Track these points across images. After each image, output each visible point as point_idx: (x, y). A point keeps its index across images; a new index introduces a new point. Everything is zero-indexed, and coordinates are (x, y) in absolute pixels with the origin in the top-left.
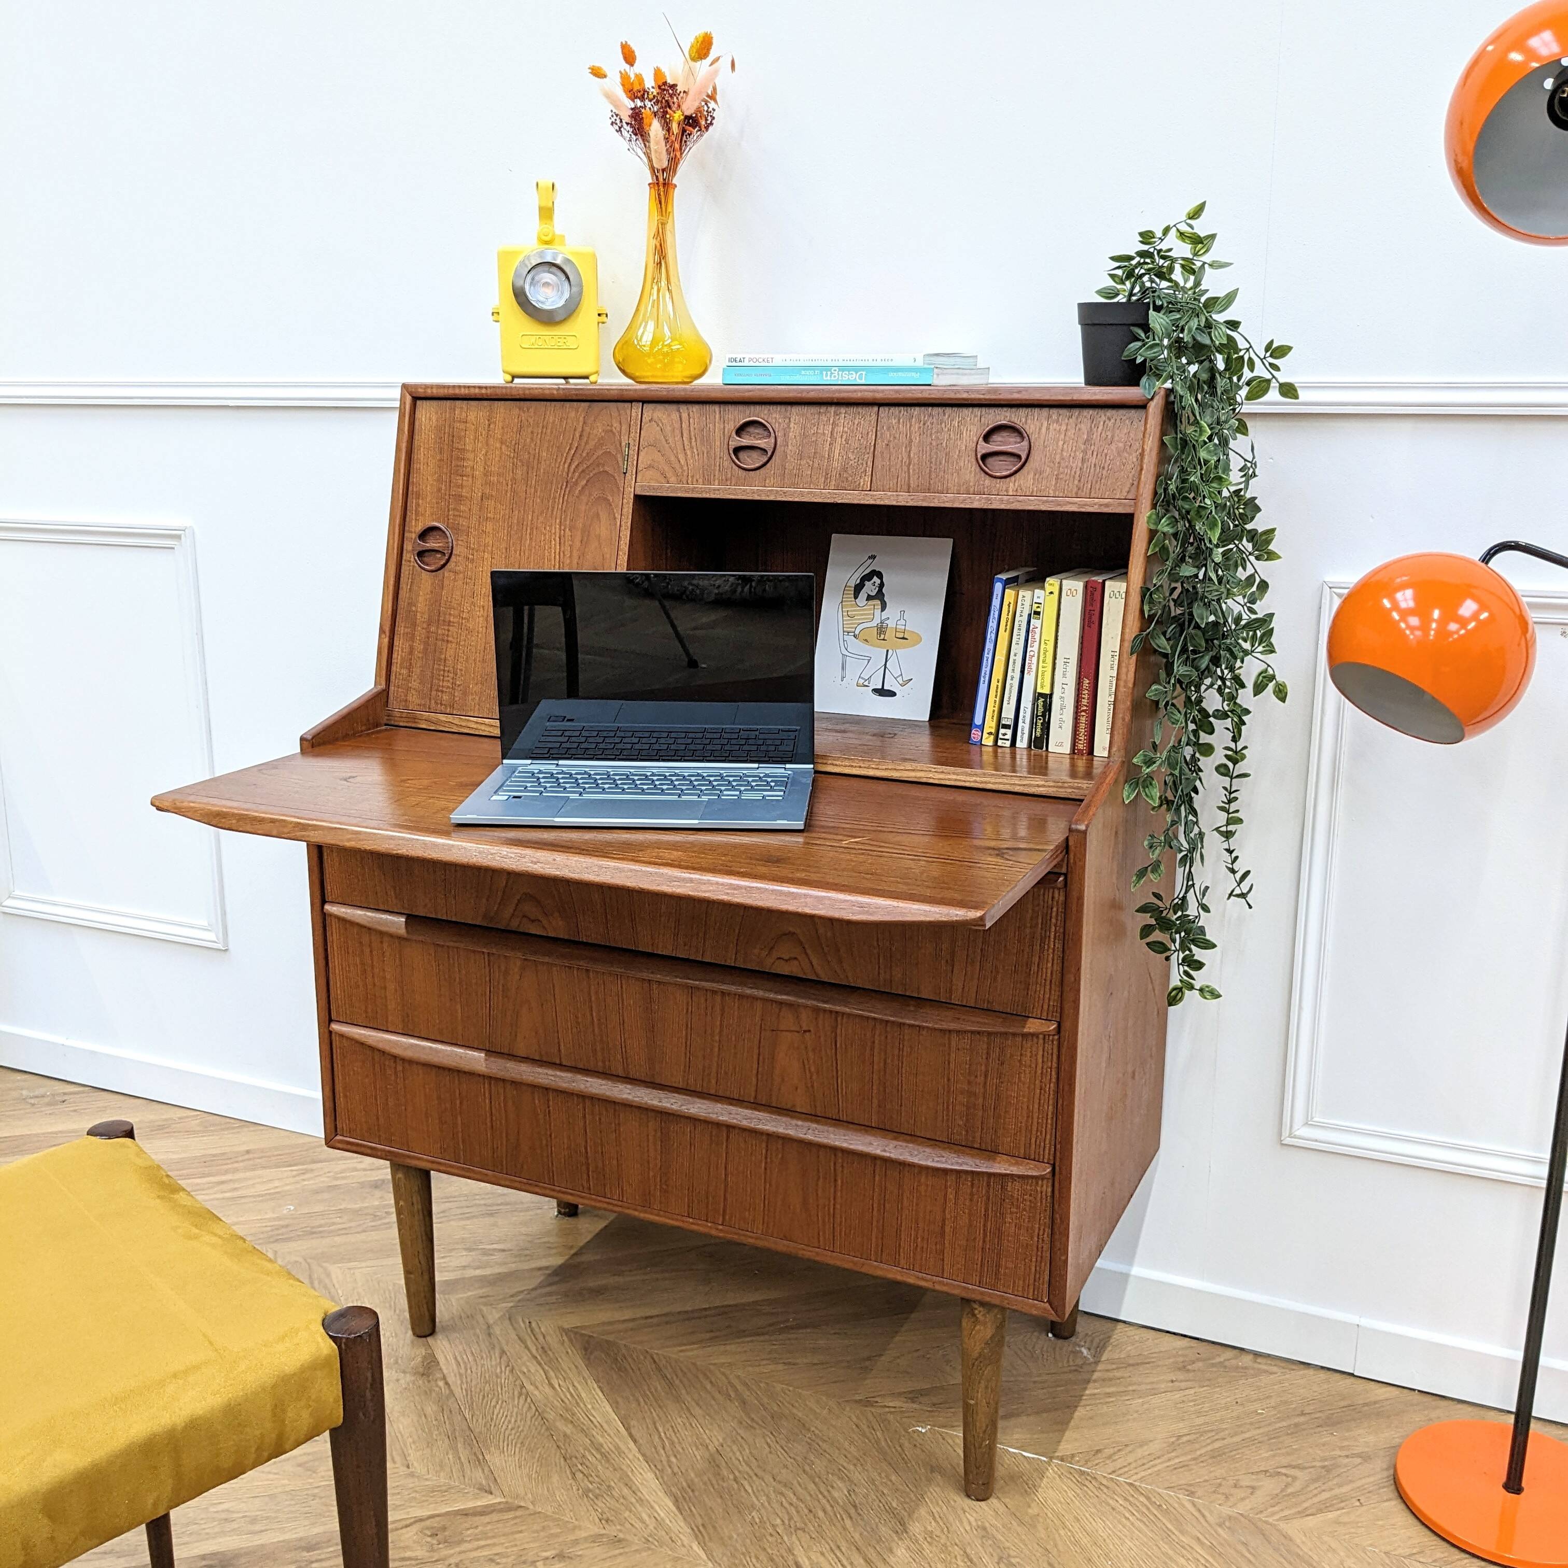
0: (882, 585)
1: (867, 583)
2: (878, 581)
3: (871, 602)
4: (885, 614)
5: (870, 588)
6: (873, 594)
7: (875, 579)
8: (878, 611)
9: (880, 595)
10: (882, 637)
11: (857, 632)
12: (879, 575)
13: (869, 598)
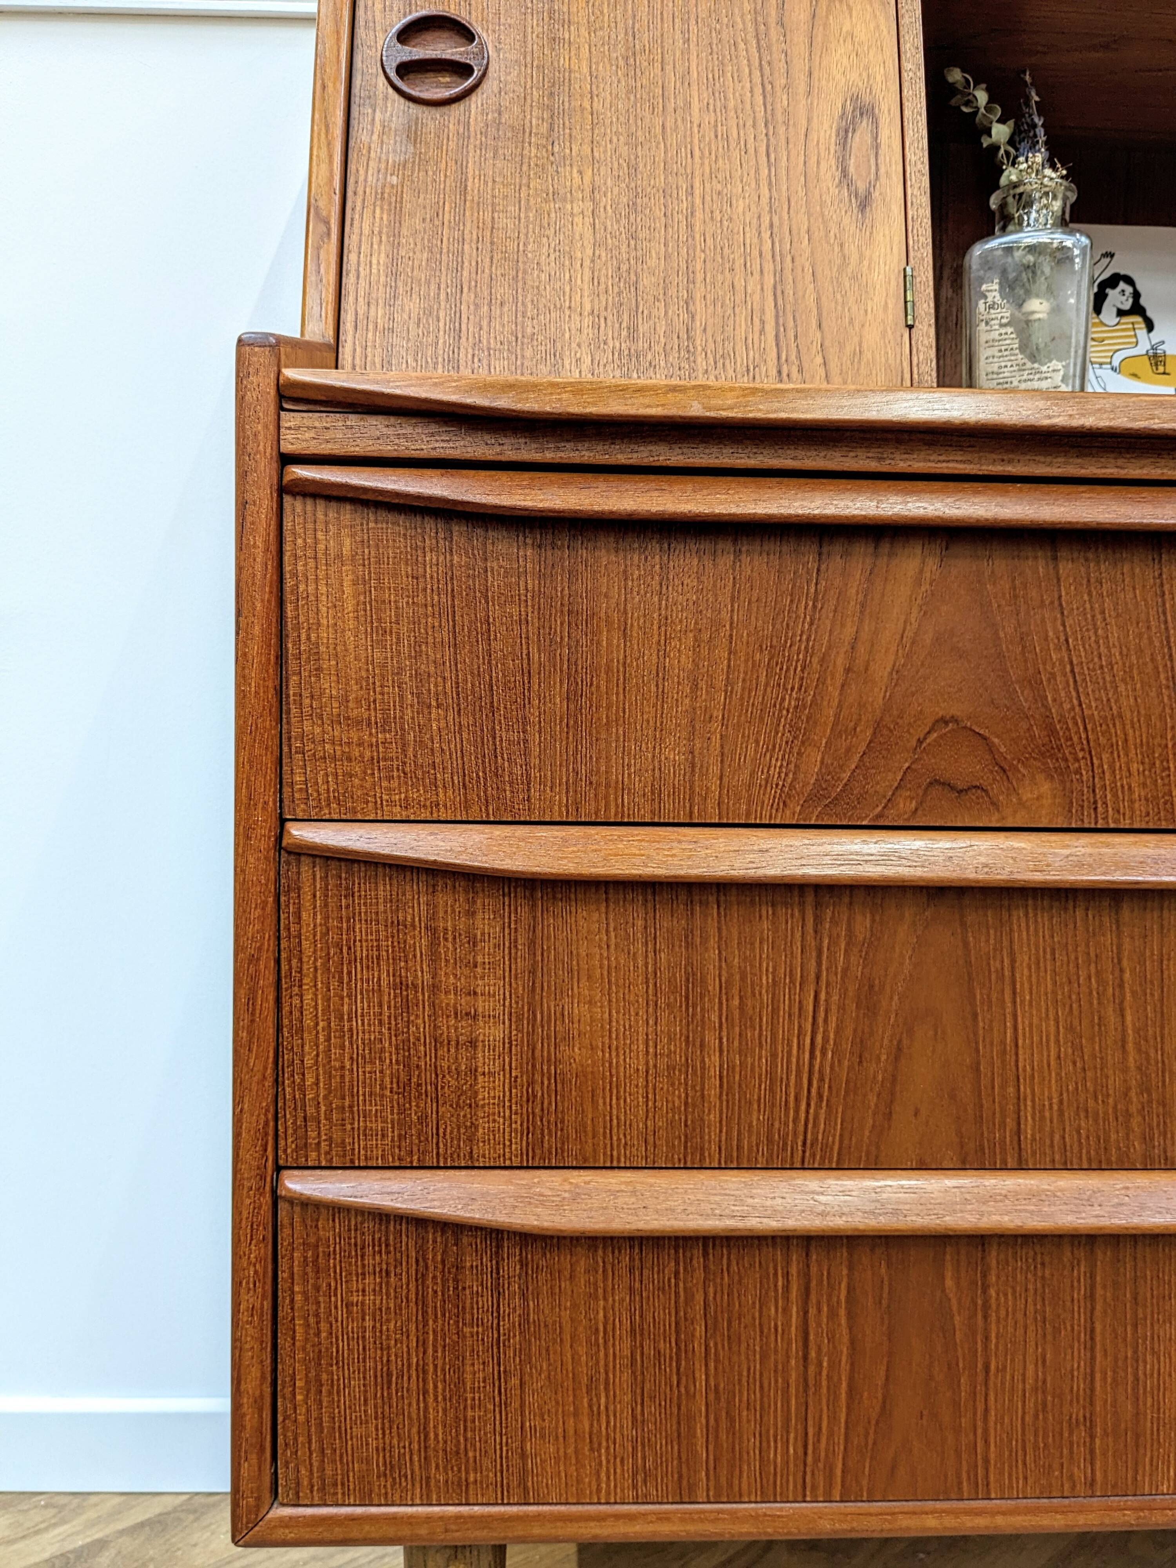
0: (1136, 295)
1: (1108, 291)
2: (1129, 290)
3: (1125, 320)
4: (1155, 336)
5: (1119, 297)
6: (1127, 306)
7: (1122, 285)
8: (1142, 333)
9: (1137, 309)
10: (1161, 369)
11: (1116, 363)
12: (1129, 281)
13: (1121, 313)
